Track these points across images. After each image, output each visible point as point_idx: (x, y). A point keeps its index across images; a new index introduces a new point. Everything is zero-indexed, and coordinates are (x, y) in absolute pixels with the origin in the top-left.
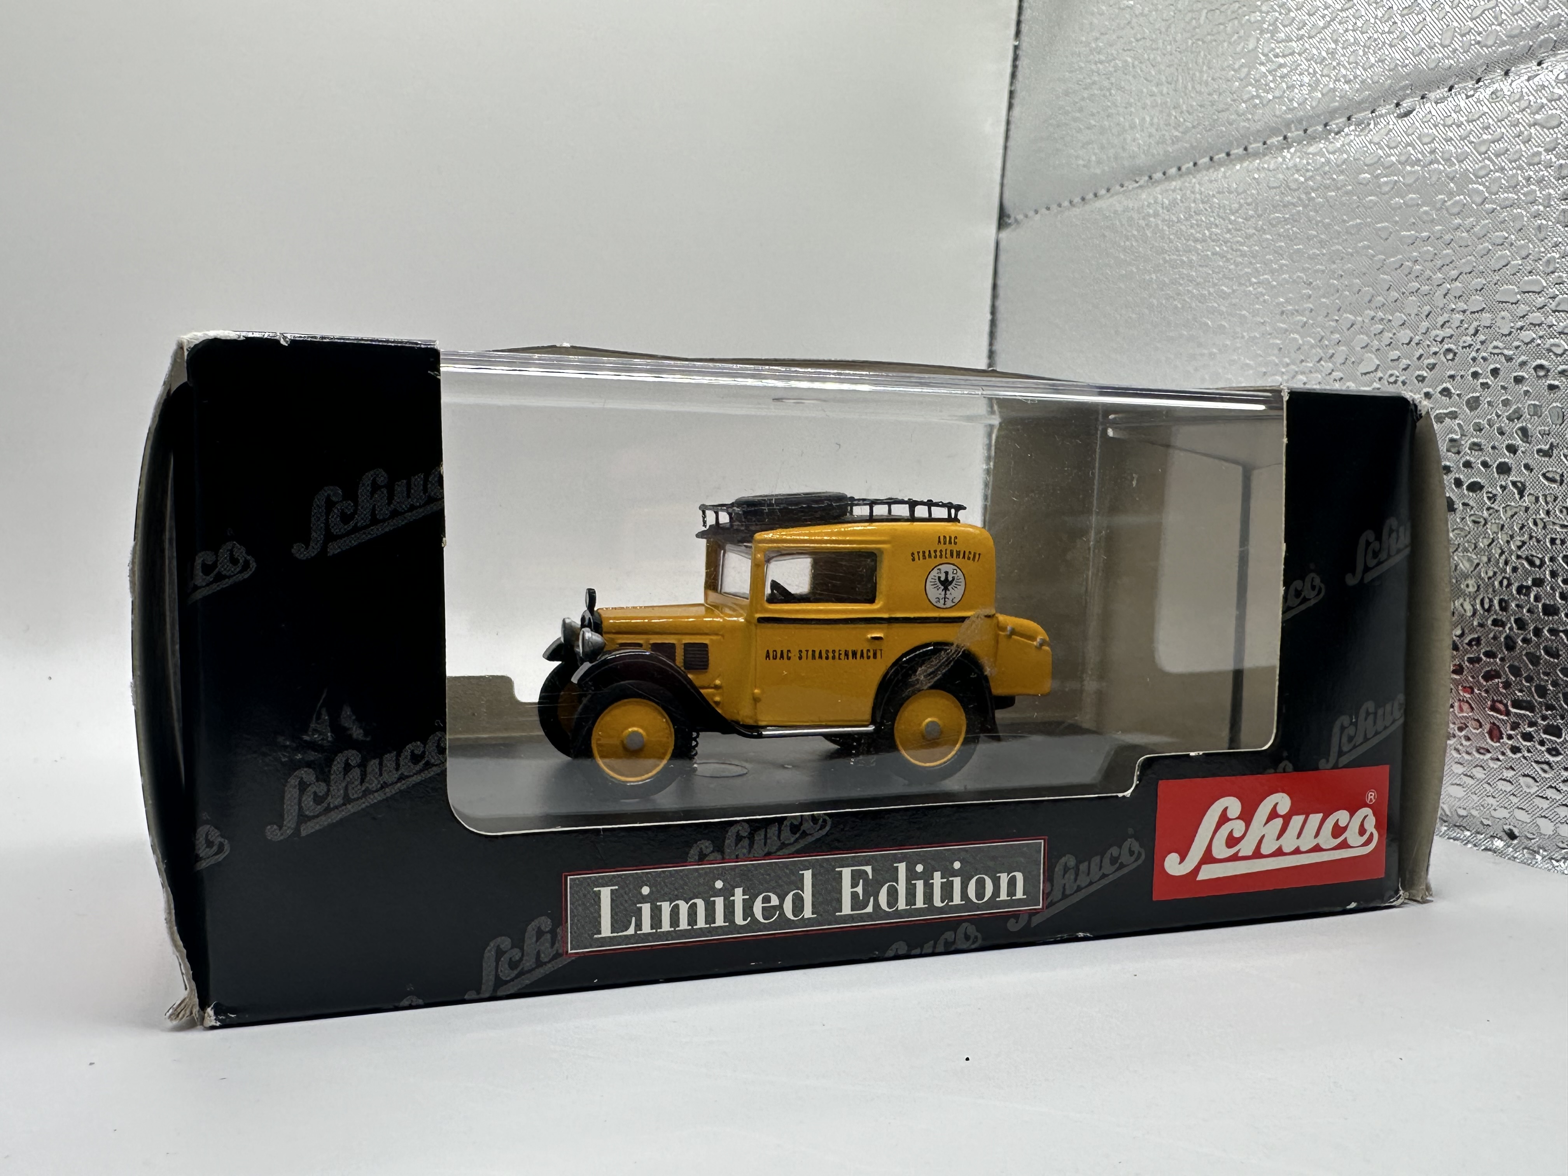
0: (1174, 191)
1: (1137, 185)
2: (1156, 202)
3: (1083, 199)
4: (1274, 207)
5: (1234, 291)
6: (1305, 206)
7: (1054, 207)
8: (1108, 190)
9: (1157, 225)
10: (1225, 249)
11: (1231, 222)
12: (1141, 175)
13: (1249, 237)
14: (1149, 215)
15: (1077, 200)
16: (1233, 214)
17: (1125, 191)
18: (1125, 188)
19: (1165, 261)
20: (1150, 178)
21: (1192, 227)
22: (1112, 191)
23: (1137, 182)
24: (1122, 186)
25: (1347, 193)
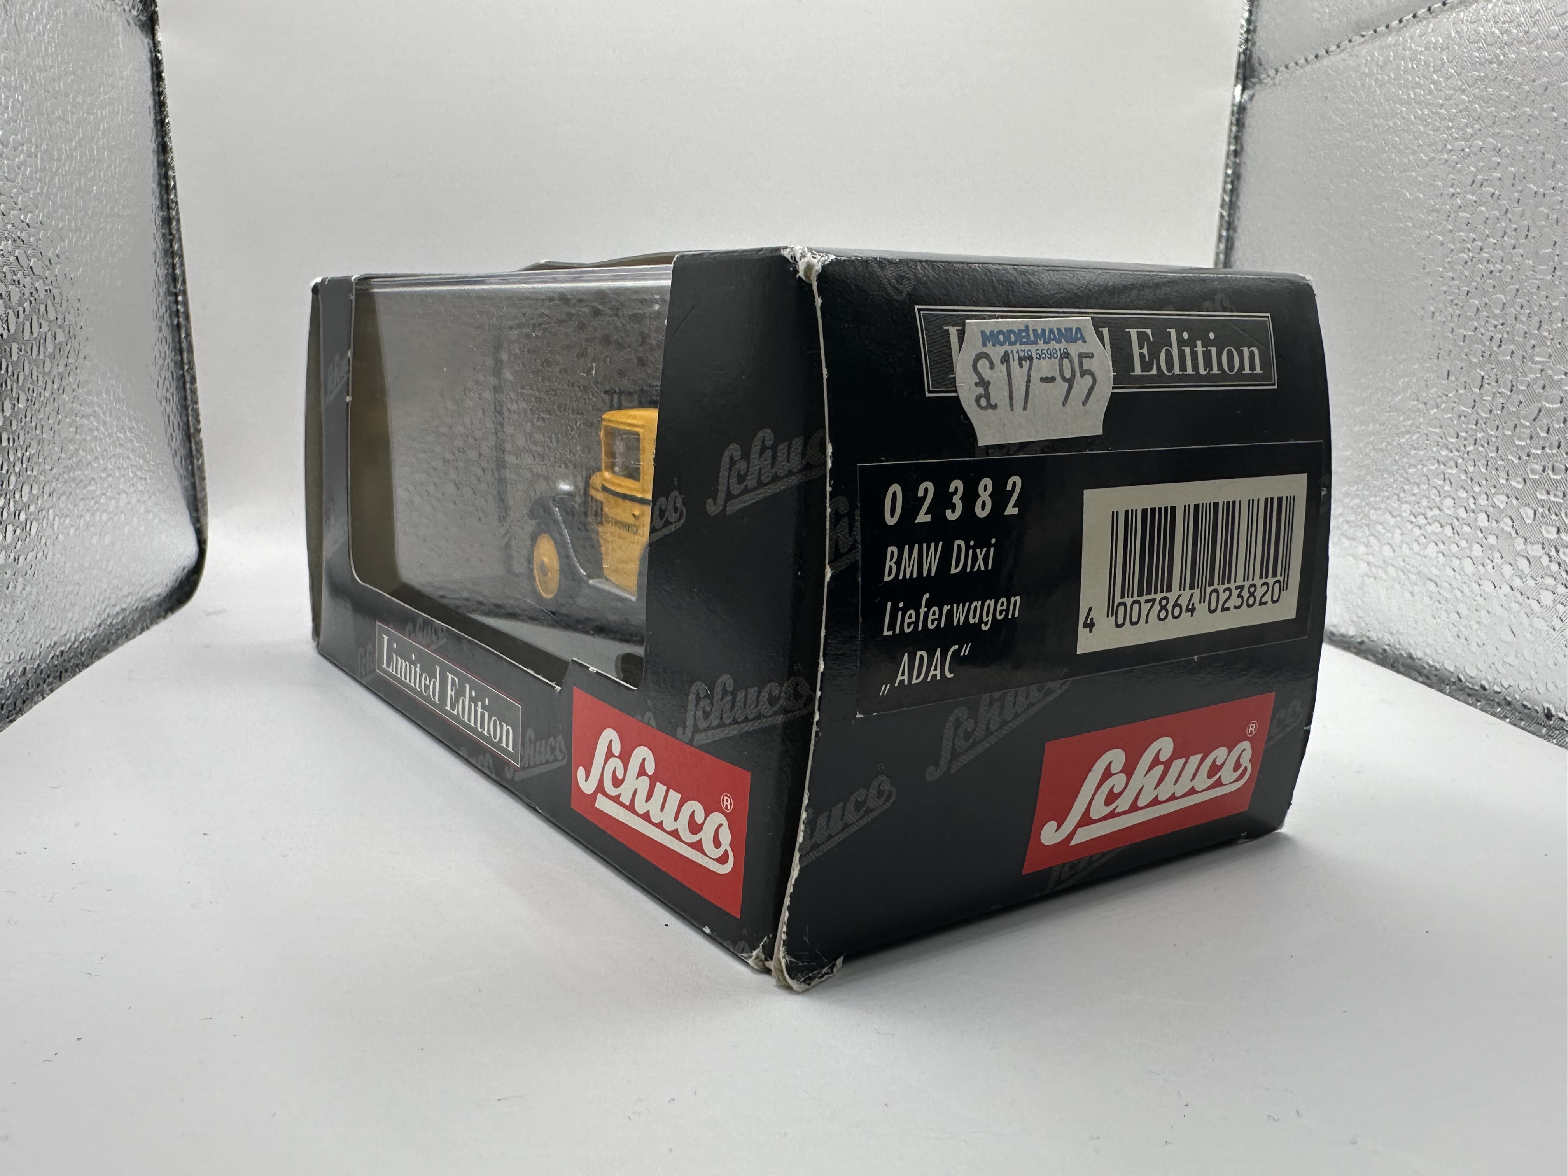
0: (1389, 46)
1: (1363, 39)
2: (1373, 60)
3: (1317, 57)
4: (1472, 64)
5: (1432, 159)
6: (1500, 63)
7: (1292, 64)
8: (1338, 47)
9: (1370, 86)
10: (1426, 112)
11: (1434, 82)
12: (1368, 28)
13: (1448, 98)
14: (1366, 75)
15: (1311, 57)
16: (1435, 72)
17: (1353, 46)
18: (1352, 44)
19: (1375, 126)
20: (1375, 31)
21: (1400, 88)
22: (1342, 48)
23: (1363, 36)
24: (1350, 41)
25: (1538, 48)
